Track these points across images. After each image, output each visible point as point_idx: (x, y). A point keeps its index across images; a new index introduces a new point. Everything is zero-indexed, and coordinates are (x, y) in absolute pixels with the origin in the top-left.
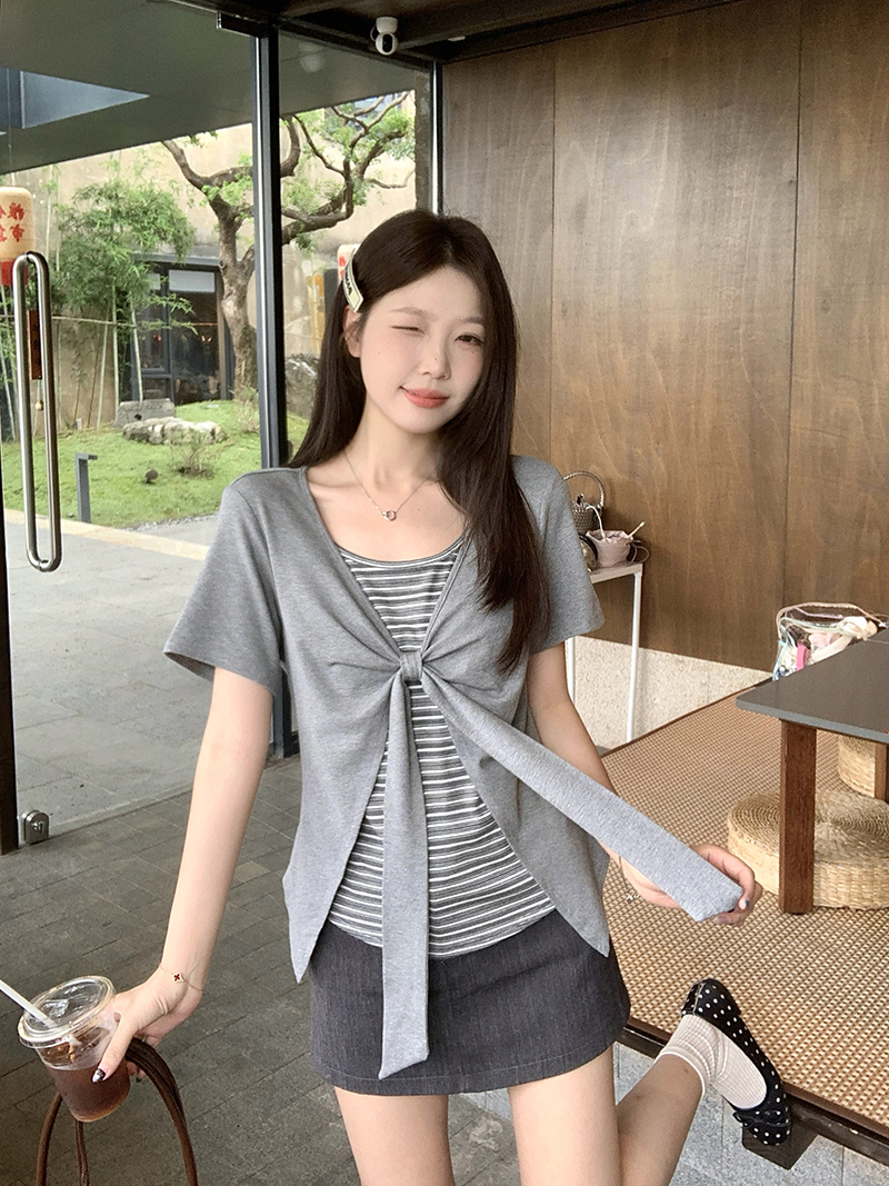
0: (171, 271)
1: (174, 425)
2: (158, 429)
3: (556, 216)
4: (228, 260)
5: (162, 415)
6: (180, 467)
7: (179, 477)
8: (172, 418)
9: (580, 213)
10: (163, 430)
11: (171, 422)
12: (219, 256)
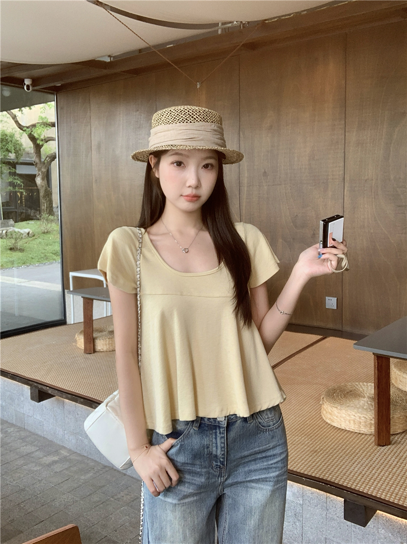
0: (17, 165)
1: (11, 230)
2: (4, 232)
3: (93, 147)
4: (37, 161)
5: (8, 226)
6: (10, 247)
7: (9, 252)
8: (12, 228)
9: (99, 147)
10: (6, 232)
11: (11, 229)
12: (34, 159)
